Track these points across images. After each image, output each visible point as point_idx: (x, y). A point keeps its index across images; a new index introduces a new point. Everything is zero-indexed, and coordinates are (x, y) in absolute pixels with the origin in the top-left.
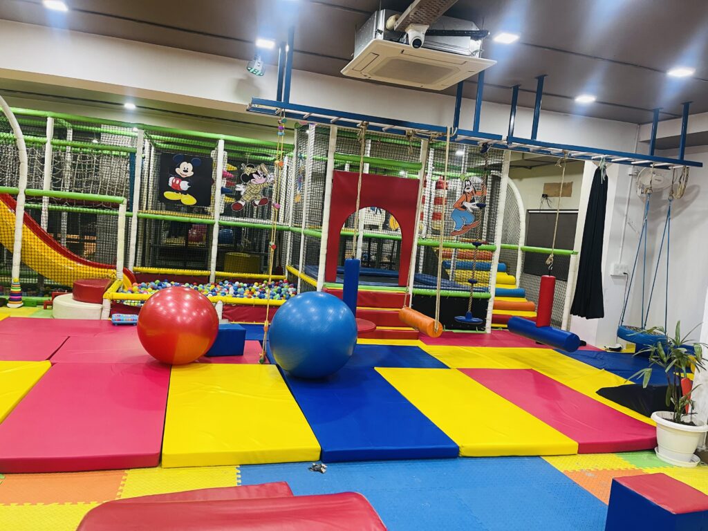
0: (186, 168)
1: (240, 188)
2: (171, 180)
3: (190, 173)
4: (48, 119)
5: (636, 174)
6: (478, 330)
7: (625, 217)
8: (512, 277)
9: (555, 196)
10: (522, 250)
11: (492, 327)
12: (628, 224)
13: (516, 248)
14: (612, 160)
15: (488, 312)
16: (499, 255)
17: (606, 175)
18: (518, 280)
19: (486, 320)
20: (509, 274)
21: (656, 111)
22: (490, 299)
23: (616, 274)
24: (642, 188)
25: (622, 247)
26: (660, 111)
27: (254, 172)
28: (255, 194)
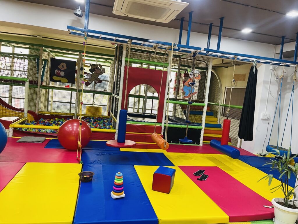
5: (274, 69)
6: (196, 144)
7: (268, 91)
8: (216, 118)
9: (238, 80)
10: (221, 106)
11: (203, 143)
12: (270, 94)
13: (218, 105)
14: (260, 62)
15: (201, 135)
16: (206, 108)
17: (257, 69)
18: (219, 120)
19: (200, 139)
20: (215, 117)
21: (283, 38)
22: (202, 130)
23: (263, 118)
24: (277, 76)
25: (267, 105)
26: (285, 37)
27: (95, 68)
28: (96, 78)
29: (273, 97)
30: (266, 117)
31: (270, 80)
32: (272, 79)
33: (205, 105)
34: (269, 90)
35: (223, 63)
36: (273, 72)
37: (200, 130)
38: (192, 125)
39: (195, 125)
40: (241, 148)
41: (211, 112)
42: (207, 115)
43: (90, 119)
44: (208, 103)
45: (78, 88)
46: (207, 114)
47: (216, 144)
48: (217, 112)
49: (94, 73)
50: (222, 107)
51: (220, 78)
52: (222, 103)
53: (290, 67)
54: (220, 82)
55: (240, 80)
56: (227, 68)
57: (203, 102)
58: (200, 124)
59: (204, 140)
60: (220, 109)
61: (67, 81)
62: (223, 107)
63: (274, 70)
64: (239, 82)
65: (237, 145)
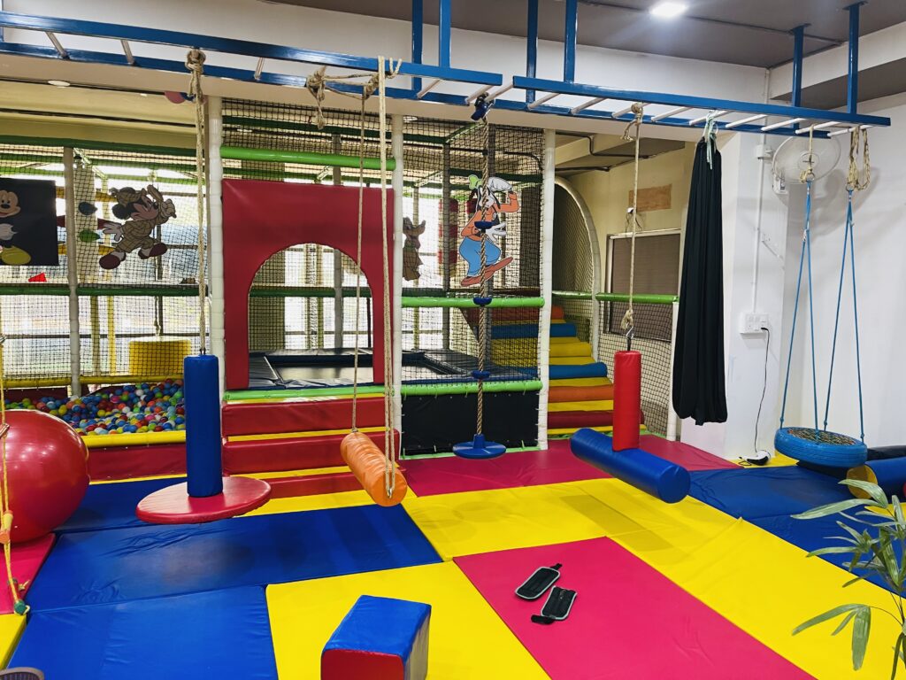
3: (14, 209)
5: (769, 156)
6: (526, 445)
7: (757, 232)
8: (585, 343)
9: (646, 209)
10: (599, 299)
11: (549, 436)
12: (761, 244)
13: (590, 298)
14: (727, 126)
15: (540, 413)
16: (550, 312)
17: (720, 151)
18: (595, 349)
19: (537, 427)
20: (581, 340)
21: (798, 32)
22: (541, 391)
23: (748, 331)
24: (782, 179)
25: (756, 283)
26: (806, 31)
27: (134, 200)
28: (142, 238)
29: (776, 255)
30: (756, 328)
31: (758, 196)
32: (767, 188)
33: (543, 302)
34: (759, 229)
35: (595, 152)
36: (766, 165)
37: (533, 395)
38: (504, 380)
39: (514, 379)
40: (682, 440)
41: (569, 325)
42: (552, 335)
43: (132, 389)
44: (553, 295)
45: (73, 281)
46: (555, 332)
47: (596, 448)
48: (588, 321)
49: (130, 219)
50: (603, 305)
51: (589, 206)
52: (603, 291)
53: (829, 138)
54: (590, 217)
55: (655, 207)
56: (607, 170)
57: (537, 293)
58: (533, 373)
59: (550, 426)
60: (597, 313)
61: (27, 258)
62: (605, 304)
63: (771, 158)
64: (651, 215)
65: (665, 432)
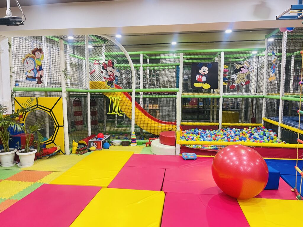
0: (204, 70)
1: (234, 76)
2: (197, 77)
3: (207, 72)
4: (141, 55)
27: (241, 67)
28: (242, 79)
61: (209, 86)
